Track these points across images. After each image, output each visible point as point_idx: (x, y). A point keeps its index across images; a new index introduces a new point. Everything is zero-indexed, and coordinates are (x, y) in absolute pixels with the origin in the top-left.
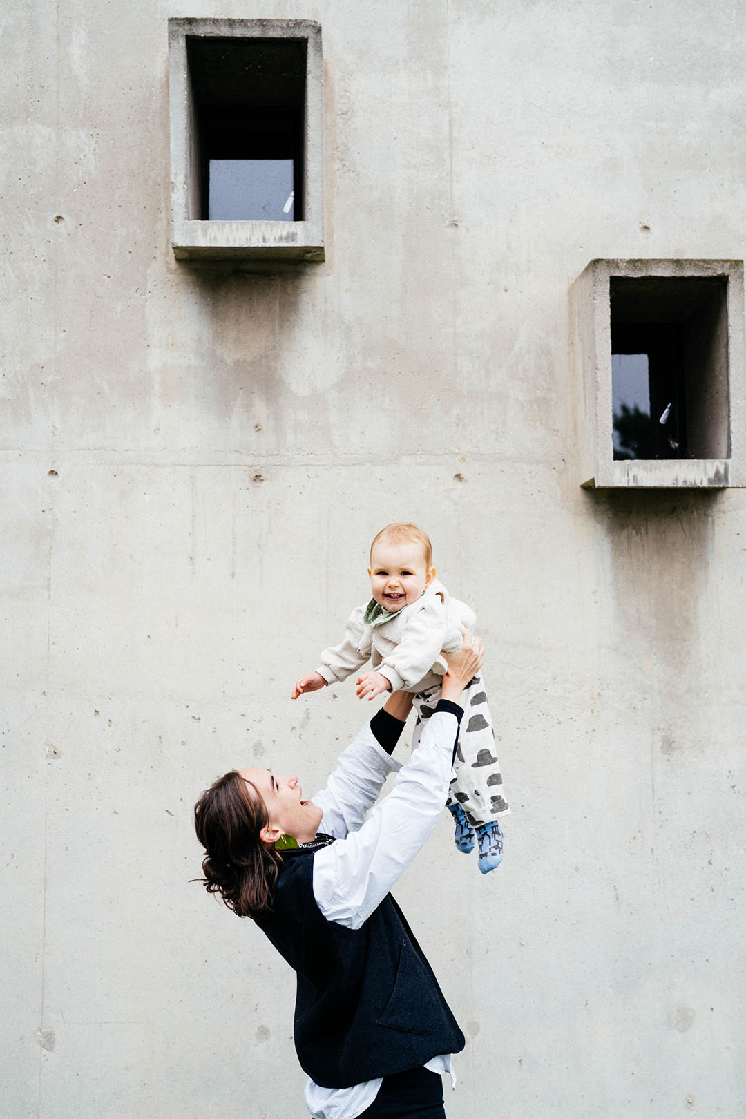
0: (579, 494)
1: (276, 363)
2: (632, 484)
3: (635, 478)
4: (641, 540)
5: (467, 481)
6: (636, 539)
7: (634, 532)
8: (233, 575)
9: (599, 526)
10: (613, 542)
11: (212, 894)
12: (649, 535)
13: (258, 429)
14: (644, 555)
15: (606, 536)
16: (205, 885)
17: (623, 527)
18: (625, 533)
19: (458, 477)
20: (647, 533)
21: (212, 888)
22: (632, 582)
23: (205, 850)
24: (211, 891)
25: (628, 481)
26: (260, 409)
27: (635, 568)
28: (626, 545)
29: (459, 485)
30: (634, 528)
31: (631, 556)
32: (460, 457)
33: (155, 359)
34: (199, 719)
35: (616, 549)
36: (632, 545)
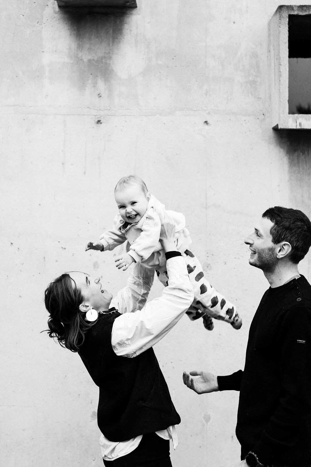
0: (271, 132)
1: (110, 61)
2: (298, 127)
3: (300, 124)
4: (305, 158)
5: (210, 125)
6: (302, 157)
7: (301, 154)
8: (85, 173)
9: (282, 150)
10: (289, 159)
11: (52, 339)
12: (310, 155)
13: (100, 96)
14: (306, 166)
15: (286, 156)
16: (48, 333)
17: (295, 150)
18: (296, 154)
19: (206, 122)
20: (308, 154)
21: (52, 335)
22: (299, 180)
23: (49, 314)
24: (51, 337)
25: (296, 126)
26: (101, 85)
27: (301, 173)
28: (296, 160)
29: (206, 127)
30: (301, 151)
31: (299, 167)
32: (207, 112)
33: (47, 59)
34: (65, 249)
35: (292, 163)
36: (300, 161)
